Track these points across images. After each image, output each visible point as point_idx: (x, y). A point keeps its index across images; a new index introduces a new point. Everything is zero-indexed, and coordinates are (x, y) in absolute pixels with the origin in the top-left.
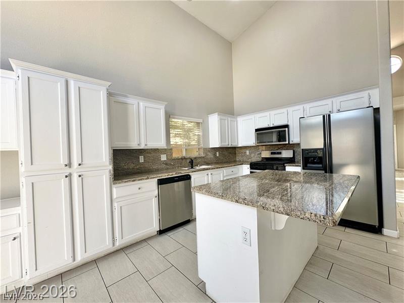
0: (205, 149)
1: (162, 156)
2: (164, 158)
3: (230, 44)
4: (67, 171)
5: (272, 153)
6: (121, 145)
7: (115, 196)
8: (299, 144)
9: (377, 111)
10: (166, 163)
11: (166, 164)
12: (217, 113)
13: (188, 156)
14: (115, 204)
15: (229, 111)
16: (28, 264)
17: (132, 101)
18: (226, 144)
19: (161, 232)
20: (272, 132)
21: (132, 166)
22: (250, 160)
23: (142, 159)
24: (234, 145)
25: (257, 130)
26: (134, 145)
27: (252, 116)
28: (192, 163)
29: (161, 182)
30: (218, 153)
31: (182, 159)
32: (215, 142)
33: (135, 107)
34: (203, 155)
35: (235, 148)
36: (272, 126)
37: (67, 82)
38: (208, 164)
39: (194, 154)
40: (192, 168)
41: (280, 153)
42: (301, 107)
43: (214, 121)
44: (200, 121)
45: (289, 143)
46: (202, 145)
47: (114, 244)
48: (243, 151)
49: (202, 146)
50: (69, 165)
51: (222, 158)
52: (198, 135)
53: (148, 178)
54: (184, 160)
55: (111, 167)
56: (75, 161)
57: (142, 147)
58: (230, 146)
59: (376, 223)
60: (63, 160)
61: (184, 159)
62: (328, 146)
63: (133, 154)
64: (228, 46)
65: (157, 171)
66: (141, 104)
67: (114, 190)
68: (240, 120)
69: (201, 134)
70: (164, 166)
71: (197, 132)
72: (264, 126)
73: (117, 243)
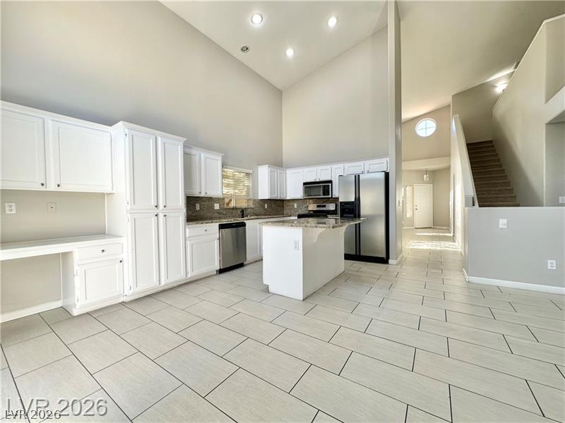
0: (254, 200)
1: (215, 205)
2: (217, 207)
3: (281, 92)
4: (156, 211)
5: (318, 206)
7: (187, 236)
8: (338, 198)
9: (387, 175)
10: (218, 211)
11: (219, 213)
12: (267, 166)
13: (238, 207)
14: (188, 242)
15: (278, 163)
16: (130, 281)
17: (196, 152)
18: (275, 197)
19: (221, 271)
20: (320, 186)
21: (189, 213)
22: (297, 213)
23: (198, 207)
24: (283, 197)
25: (305, 184)
27: (300, 170)
28: (243, 213)
29: (222, 227)
30: (266, 205)
31: (233, 209)
32: (264, 193)
33: (198, 158)
34: (252, 206)
35: (282, 201)
36: (318, 180)
37: (156, 138)
38: (257, 215)
39: (243, 205)
40: (243, 217)
41: (324, 206)
43: (264, 172)
44: (251, 172)
45: (332, 197)
47: (186, 276)
48: (291, 204)
49: (251, 197)
50: (157, 206)
51: (270, 210)
52: (248, 186)
53: (212, 222)
54: (235, 210)
55: (185, 210)
56: (161, 206)
57: (203, 195)
58: (278, 198)
59: (384, 255)
60: (154, 203)
62: (358, 199)
63: (190, 201)
64: (278, 94)
65: (212, 219)
66: (202, 155)
67: (187, 230)
68: (289, 172)
69: (251, 185)
70: (217, 215)
71: (246, 183)
72: (312, 180)
73: (189, 276)
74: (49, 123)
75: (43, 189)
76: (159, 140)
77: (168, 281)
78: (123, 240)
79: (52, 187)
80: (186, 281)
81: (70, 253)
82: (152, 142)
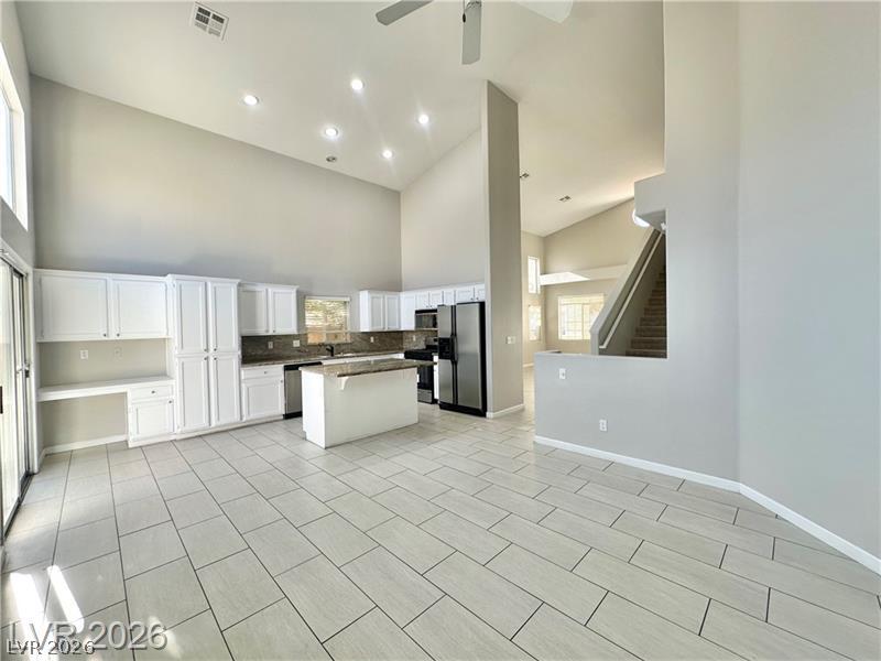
0: (352, 334)
1: (294, 342)
2: (296, 344)
3: (399, 193)
4: (206, 355)
6: (248, 332)
7: (243, 378)
9: (482, 307)
10: (298, 349)
11: (298, 351)
13: (328, 342)
14: (243, 385)
16: (178, 420)
17: (260, 288)
18: (379, 328)
19: (287, 416)
20: (430, 316)
21: (260, 352)
23: (271, 346)
25: (417, 312)
26: (262, 332)
27: (412, 294)
28: (333, 350)
29: (287, 368)
30: (372, 338)
33: (264, 294)
34: (350, 341)
35: (400, 332)
36: (429, 308)
37: (206, 285)
38: (355, 352)
40: (333, 355)
42: (439, 291)
43: (364, 299)
44: (348, 299)
46: (349, 329)
47: (241, 420)
48: (409, 336)
50: (207, 350)
51: (378, 345)
52: (345, 317)
53: (274, 364)
55: (240, 353)
56: (212, 350)
57: (271, 333)
58: (386, 330)
59: (480, 406)
60: (203, 347)
61: (321, 345)
62: (454, 334)
63: (261, 340)
65: (289, 358)
66: (270, 290)
67: (243, 373)
68: (403, 295)
69: (348, 315)
70: (296, 353)
71: (342, 313)
72: (424, 308)
73: (244, 419)
74: (111, 283)
75: (106, 338)
76: (209, 284)
77: (219, 423)
78: (172, 382)
79: (113, 337)
80: (239, 425)
81: (125, 393)
82: (201, 289)
